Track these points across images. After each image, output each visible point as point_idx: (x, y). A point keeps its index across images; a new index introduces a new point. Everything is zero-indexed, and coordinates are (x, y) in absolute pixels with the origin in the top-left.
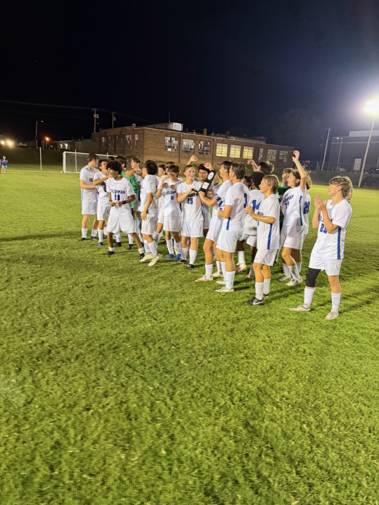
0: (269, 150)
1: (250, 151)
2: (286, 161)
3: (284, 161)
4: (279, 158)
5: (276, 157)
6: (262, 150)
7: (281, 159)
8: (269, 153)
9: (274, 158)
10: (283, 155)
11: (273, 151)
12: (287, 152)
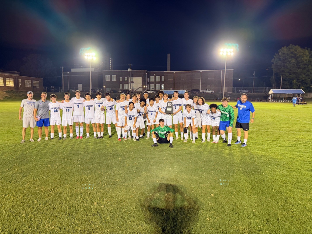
0: (25, 80)
1: (11, 81)
2: (39, 87)
3: (37, 87)
4: (34, 86)
5: (32, 85)
6: (20, 80)
7: (35, 86)
8: (25, 82)
9: (30, 85)
10: (36, 84)
11: (29, 81)
12: (38, 82)
